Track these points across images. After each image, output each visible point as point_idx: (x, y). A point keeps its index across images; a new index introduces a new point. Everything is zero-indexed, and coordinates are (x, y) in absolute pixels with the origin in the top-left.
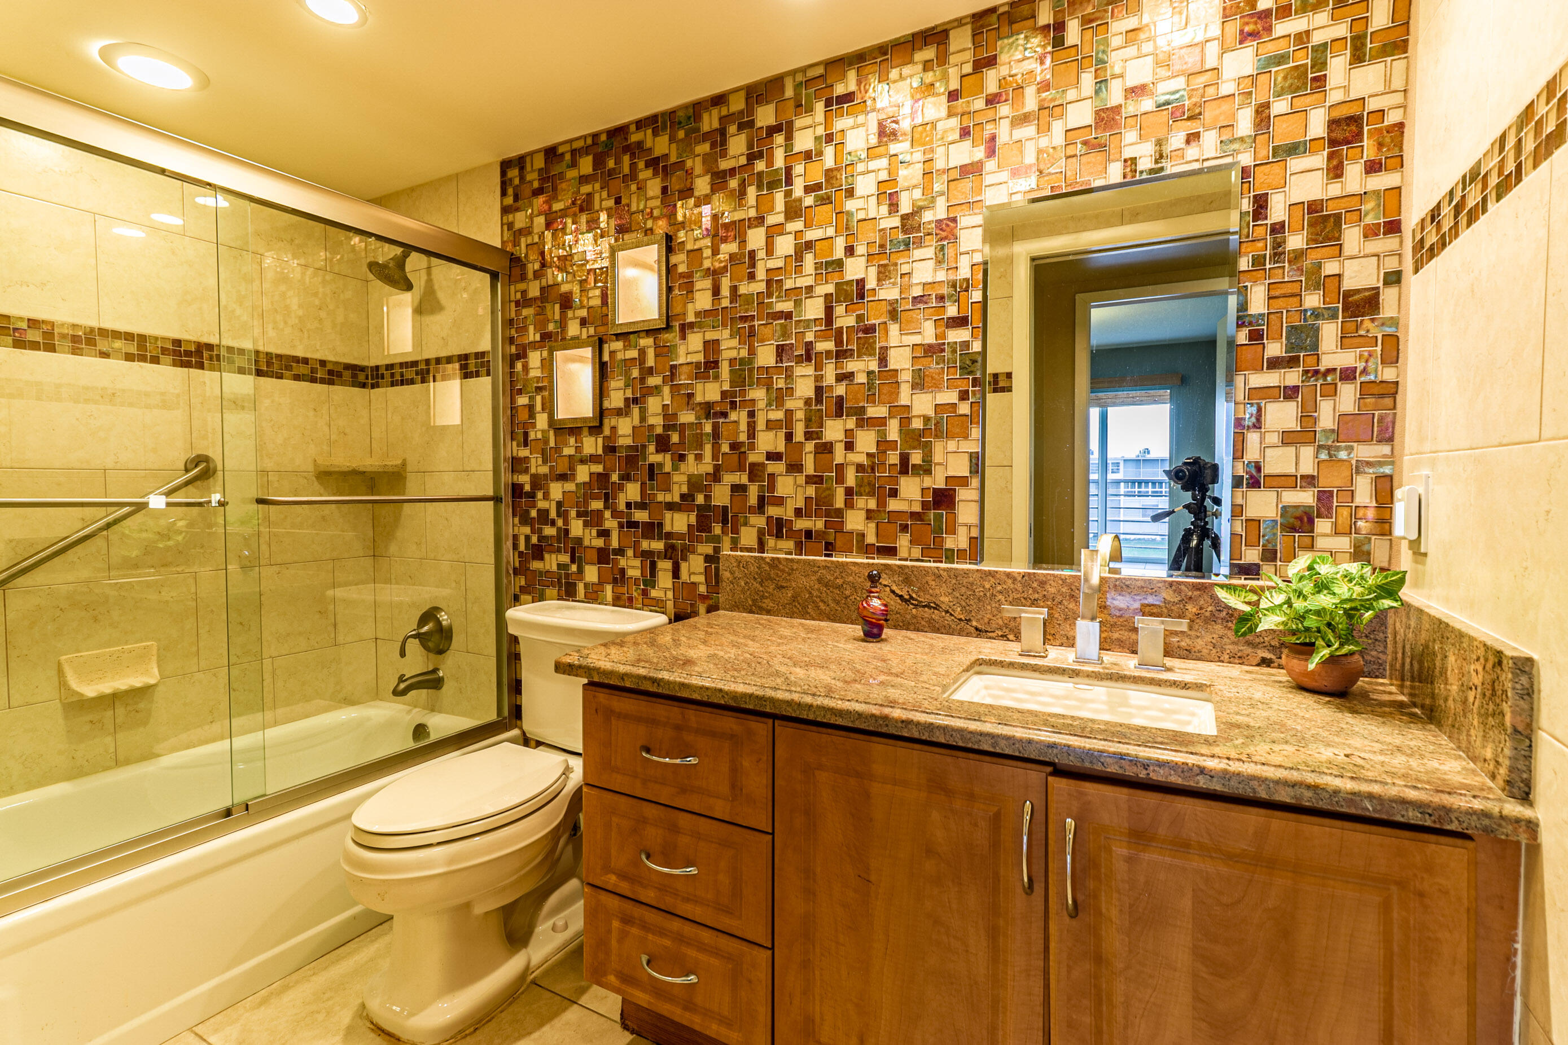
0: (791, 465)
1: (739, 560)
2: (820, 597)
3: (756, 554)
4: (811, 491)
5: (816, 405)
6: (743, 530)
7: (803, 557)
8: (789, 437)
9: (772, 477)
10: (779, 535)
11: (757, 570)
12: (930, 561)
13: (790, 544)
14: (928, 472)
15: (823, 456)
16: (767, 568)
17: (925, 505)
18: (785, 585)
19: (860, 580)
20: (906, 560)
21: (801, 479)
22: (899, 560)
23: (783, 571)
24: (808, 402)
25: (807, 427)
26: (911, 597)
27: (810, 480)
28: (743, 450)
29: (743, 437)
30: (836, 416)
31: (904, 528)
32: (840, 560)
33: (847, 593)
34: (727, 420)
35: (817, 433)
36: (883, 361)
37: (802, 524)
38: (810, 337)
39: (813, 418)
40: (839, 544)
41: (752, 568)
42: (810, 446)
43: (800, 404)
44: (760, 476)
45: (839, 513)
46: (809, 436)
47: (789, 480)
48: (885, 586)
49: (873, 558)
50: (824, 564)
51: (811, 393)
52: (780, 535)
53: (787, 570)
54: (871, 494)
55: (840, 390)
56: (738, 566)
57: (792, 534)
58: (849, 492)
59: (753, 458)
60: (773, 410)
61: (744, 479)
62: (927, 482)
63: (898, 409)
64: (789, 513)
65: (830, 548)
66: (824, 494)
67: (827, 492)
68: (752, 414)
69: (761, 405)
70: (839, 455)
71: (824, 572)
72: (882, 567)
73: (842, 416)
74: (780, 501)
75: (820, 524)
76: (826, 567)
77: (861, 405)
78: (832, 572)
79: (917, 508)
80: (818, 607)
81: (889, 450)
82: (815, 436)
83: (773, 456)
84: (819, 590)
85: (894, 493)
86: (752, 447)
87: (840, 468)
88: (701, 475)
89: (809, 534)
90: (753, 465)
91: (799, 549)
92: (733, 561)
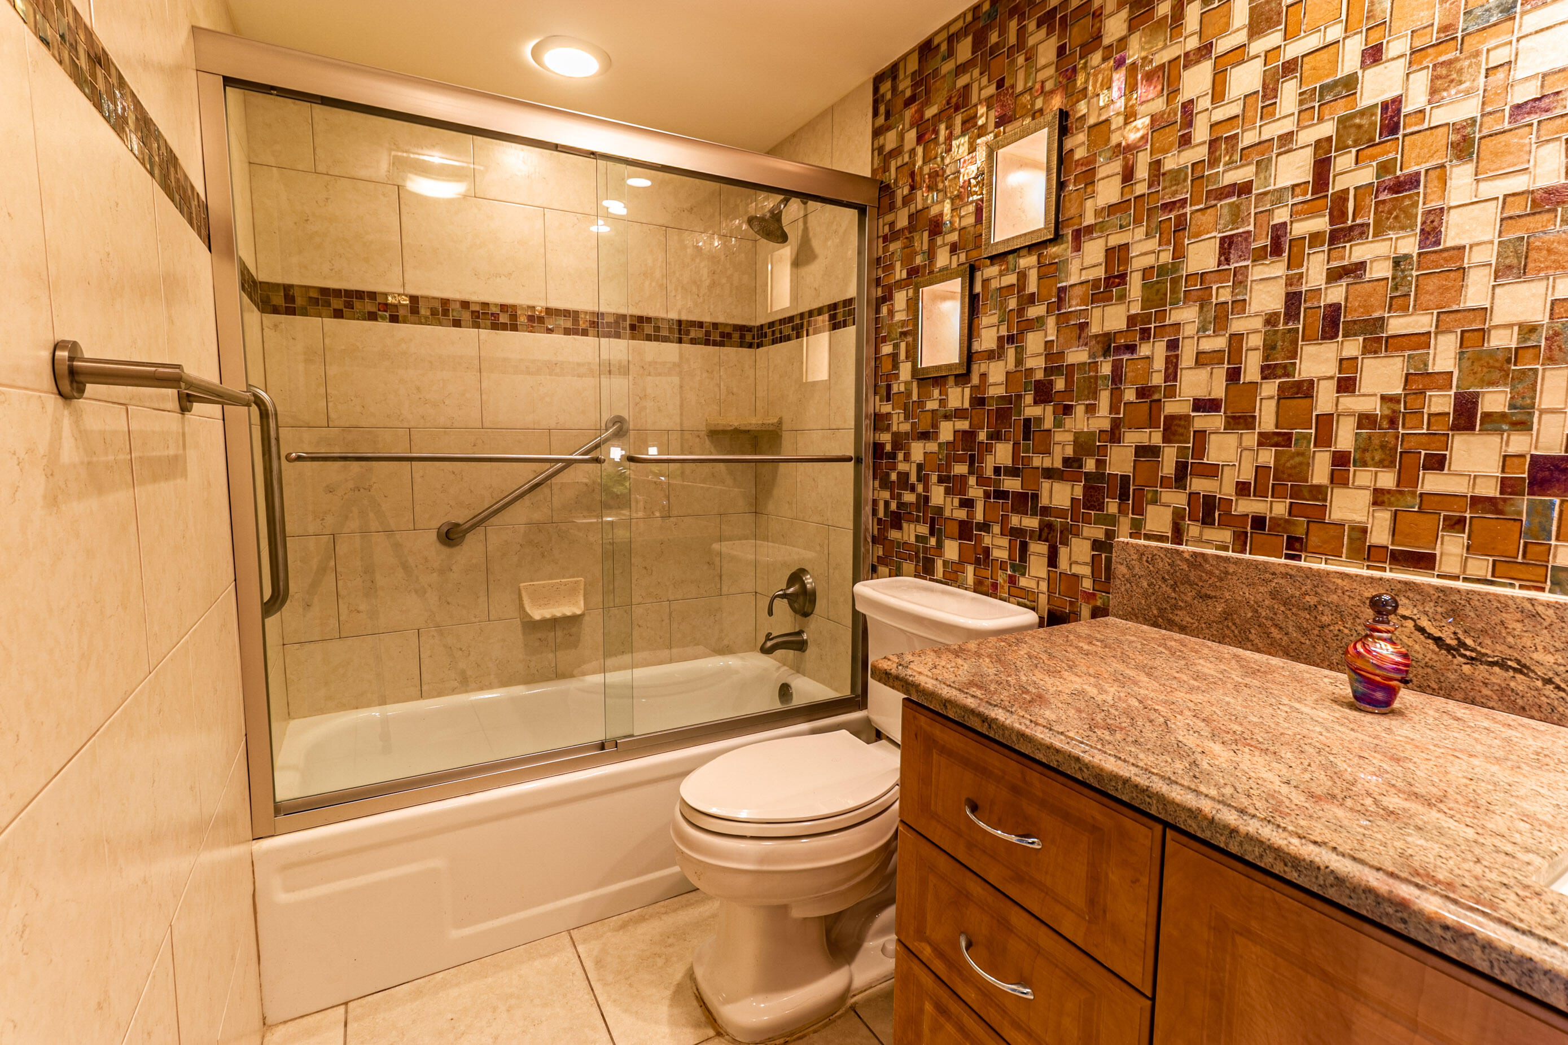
0: (1233, 418)
1: (1141, 552)
2: (1272, 619)
3: (1169, 545)
4: (1267, 457)
5: (1286, 323)
6: (1151, 510)
7: (1247, 556)
8: (1234, 375)
9: (1201, 436)
10: (1207, 520)
11: (1168, 568)
12: (1512, 585)
13: (1226, 535)
14: (1523, 425)
15: (1295, 402)
16: (1185, 567)
17: (1507, 485)
18: (1213, 594)
19: (1351, 602)
20: (1456, 578)
21: (1251, 439)
22: (1438, 576)
23: (1211, 573)
24: (1271, 320)
25: (1266, 358)
26: (1462, 644)
27: (1265, 440)
28: (1156, 397)
29: (1157, 379)
30: (1323, 338)
31: (1456, 524)
32: (1315, 566)
33: (1325, 619)
34: (1135, 356)
35: (1285, 367)
36: (1431, 234)
37: (1248, 507)
38: (1281, 216)
39: (1280, 343)
40: (1314, 540)
41: (1161, 565)
42: (1270, 388)
43: (1258, 323)
44: (1182, 435)
45: (1319, 492)
46: (1268, 372)
47: (1231, 440)
48: (1405, 617)
49: (1384, 569)
50: (1283, 570)
51: (1277, 305)
52: (1209, 520)
53: (1217, 572)
54: (1386, 463)
55: (1336, 294)
56: (1140, 559)
57: (1228, 520)
58: (1340, 460)
59: (1171, 408)
60: (1209, 336)
61: (1156, 438)
62: (1519, 443)
63: (1459, 315)
64: (1228, 490)
65: (1295, 546)
66: (1292, 462)
67: (1298, 459)
68: (1173, 345)
69: (1190, 330)
70: (1325, 400)
71: (1282, 582)
72: (1399, 586)
73: (1336, 336)
74: (1213, 471)
75: (1280, 509)
76: (1285, 575)
77: (1376, 315)
78: (1297, 584)
79: (1490, 490)
80: (1268, 635)
81: (1430, 389)
82: (1280, 372)
83: (1205, 405)
84: (1271, 608)
85: (1437, 463)
86: (1171, 392)
87: (1326, 423)
88: (1093, 433)
89: (1259, 522)
90: (1170, 419)
91: (1241, 542)
92: (1132, 552)
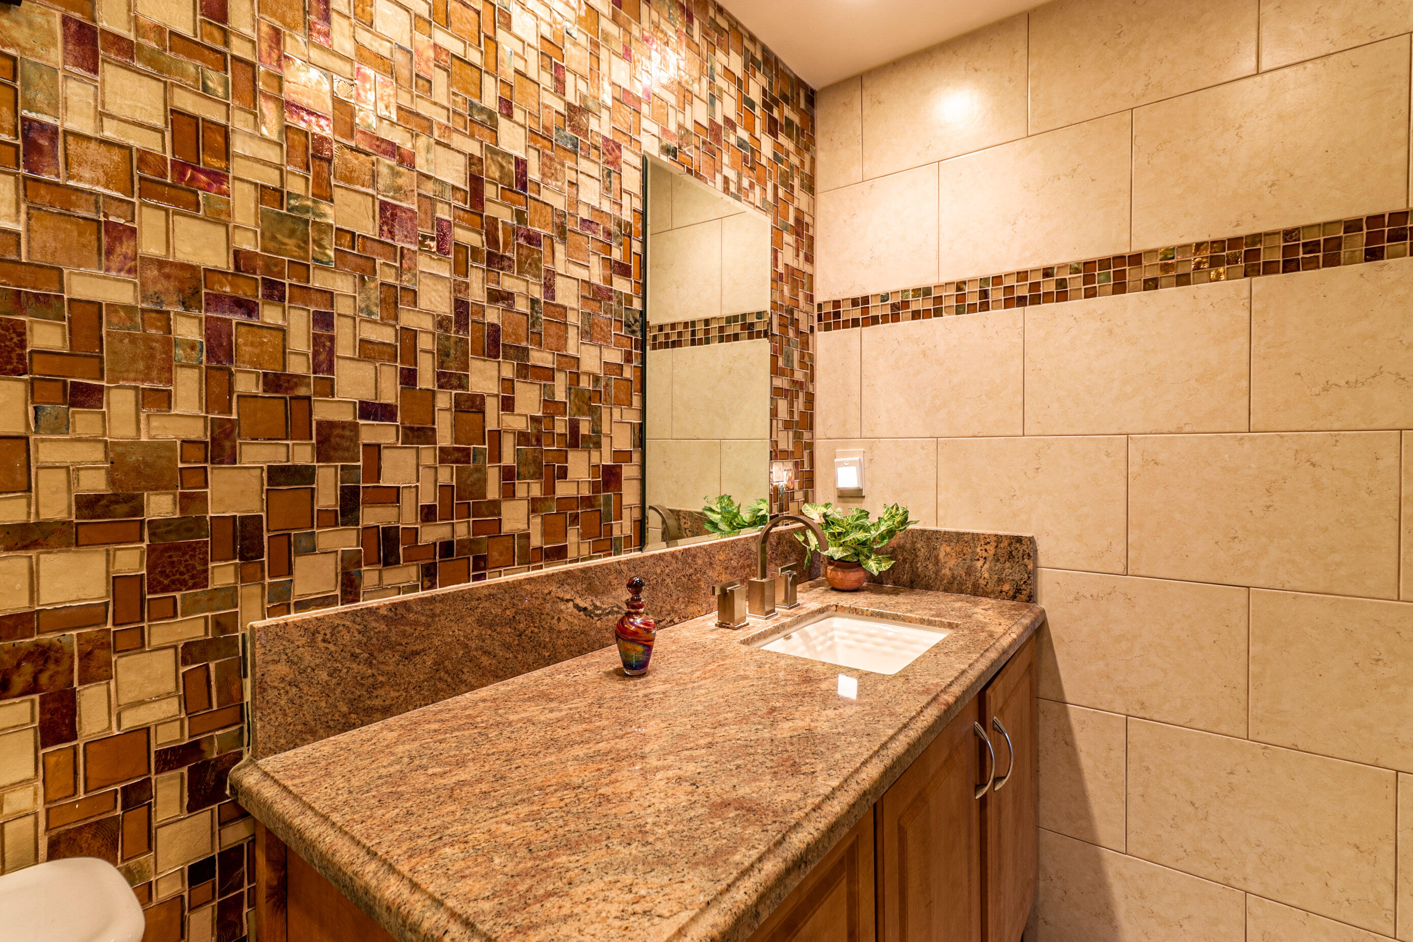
0: (411, 429)
1: (311, 630)
2: (481, 648)
3: (340, 608)
4: (445, 475)
5: (457, 332)
6: (301, 564)
7: (439, 591)
8: (409, 378)
9: (375, 450)
10: (389, 559)
11: (358, 637)
12: (600, 557)
13: (409, 573)
14: (598, 445)
15: (471, 416)
16: (383, 627)
17: (595, 486)
18: (421, 647)
19: (538, 602)
20: (577, 561)
21: (428, 456)
22: (571, 562)
23: (416, 623)
24: (442, 323)
25: (442, 364)
26: (596, 607)
27: (445, 455)
28: (302, 391)
29: (298, 366)
30: (489, 356)
31: (575, 519)
32: (503, 579)
33: (522, 626)
34: (254, 321)
35: (459, 377)
36: (549, 288)
37: (431, 534)
38: (443, 213)
39: (452, 351)
40: (495, 555)
41: (347, 637)
42: (444, 400)
43: (427, 323)
44: (347, 449)
45: (495, 506)
46: (444, 380)
47: (408, 456)
48: (568, 601)
49: (541, 567)
50: (486, 592)
51: (445, 308)
52: (392, 560)
53: (423, 619)
54: (537, 475)
55: (493, 316)
56: (312, 643)
57: (415, 551)
58: (508, 474)
59: (323, 411)
60: (375, 322)
61: (303, 455)
62: (595, 458)
63: (567, 360)
64: (408, 518)
65: (480, 566)
66: (472, 479)
67: (475, 476)
68: (324, 320)
69: (343, 306)
70: (492, 417)
71: (487, 604)
72: (563, 576)
73: (499, 357)
74: (393, 496)
75: (462, 530)
76: (490, 597)
77: (524, 344)
78: (499, 602)
79: (586, 492)
80: (479, 666)
81: (557, 414)
82: (455, 382)
83: (369, 410)
84: (480, 637)
85: (563, 473)
86: (328, 388)
87: (497, 436)
88: (170, 446)
89: (447, 548)
90: (327, 427)
91: (429, 575)
92: (295, 634)
